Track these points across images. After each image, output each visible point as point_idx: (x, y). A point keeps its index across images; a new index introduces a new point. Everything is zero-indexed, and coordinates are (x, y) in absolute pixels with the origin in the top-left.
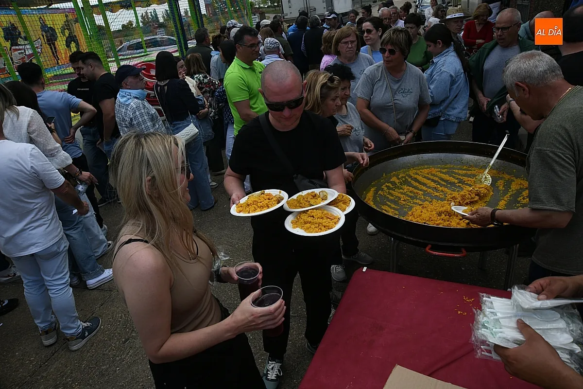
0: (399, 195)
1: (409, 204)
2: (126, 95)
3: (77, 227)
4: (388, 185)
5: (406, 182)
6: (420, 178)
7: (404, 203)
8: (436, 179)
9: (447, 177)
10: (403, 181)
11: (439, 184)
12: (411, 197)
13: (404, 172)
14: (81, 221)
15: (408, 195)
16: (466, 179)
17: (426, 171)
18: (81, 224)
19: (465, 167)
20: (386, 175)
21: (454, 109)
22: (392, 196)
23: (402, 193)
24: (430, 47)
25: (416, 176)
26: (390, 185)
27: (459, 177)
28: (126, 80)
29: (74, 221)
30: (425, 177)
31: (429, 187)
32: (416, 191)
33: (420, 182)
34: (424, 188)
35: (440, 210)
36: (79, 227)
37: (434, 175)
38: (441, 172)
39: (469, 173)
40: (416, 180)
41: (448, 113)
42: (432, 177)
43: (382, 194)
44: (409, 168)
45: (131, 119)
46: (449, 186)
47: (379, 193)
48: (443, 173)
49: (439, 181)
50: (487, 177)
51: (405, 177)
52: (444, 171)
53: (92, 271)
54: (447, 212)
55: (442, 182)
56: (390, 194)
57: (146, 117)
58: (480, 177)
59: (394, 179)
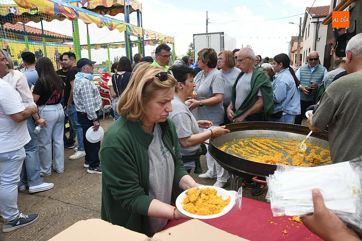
0: (242, 151)
1: (248, 156)
2: (80, 76)
3: (34, 149)
4: (236, 145)
5: (249, 145)
6: (258, 144)
7: (245, 155)
8: (270, 145)
9: (276, 145)
10: (247, 144)
11: (271, 148)
12: (250, 153)
13: (248, 140)
14: (37, 147)
15: (248, 152)
16: (289, 147)
17: (263, 140)
18: (37, 148)
19: (289, 141)
20: (236, 140)
21: (292, 106)
22: (237, 151)
23: (244, 151)
24: (274, 64)
25: (255, 143)
26: (237, 145)
27: (285, 146)
28: (85, 66)
29: (32, 146)
30: (262, 144)
31: (264, 149)
32: (254, 150)
33: (258, 146)
34: (260, 149)
35: (268, 159)
36: (35, 150)
37: (268, 143)
38: (273, 142)
39: (292, 144)
40: (255, 144)
41: (288, 109)
42: (267, 144)
43: (231, 149)
44: (252, 138)
45: (80, 90)
46: (277, 149)
47: (229, 149)
48: (275, 143)
49: (271, 146)
50: (304, 145)
51: (248, 143)
52: (275, 141)
53: (35, 180)
54: (273, 161)
55: (272, 147)
56: (236, 150)
57: (89, 90)
58: (299, 145)
59: (241, 143)
